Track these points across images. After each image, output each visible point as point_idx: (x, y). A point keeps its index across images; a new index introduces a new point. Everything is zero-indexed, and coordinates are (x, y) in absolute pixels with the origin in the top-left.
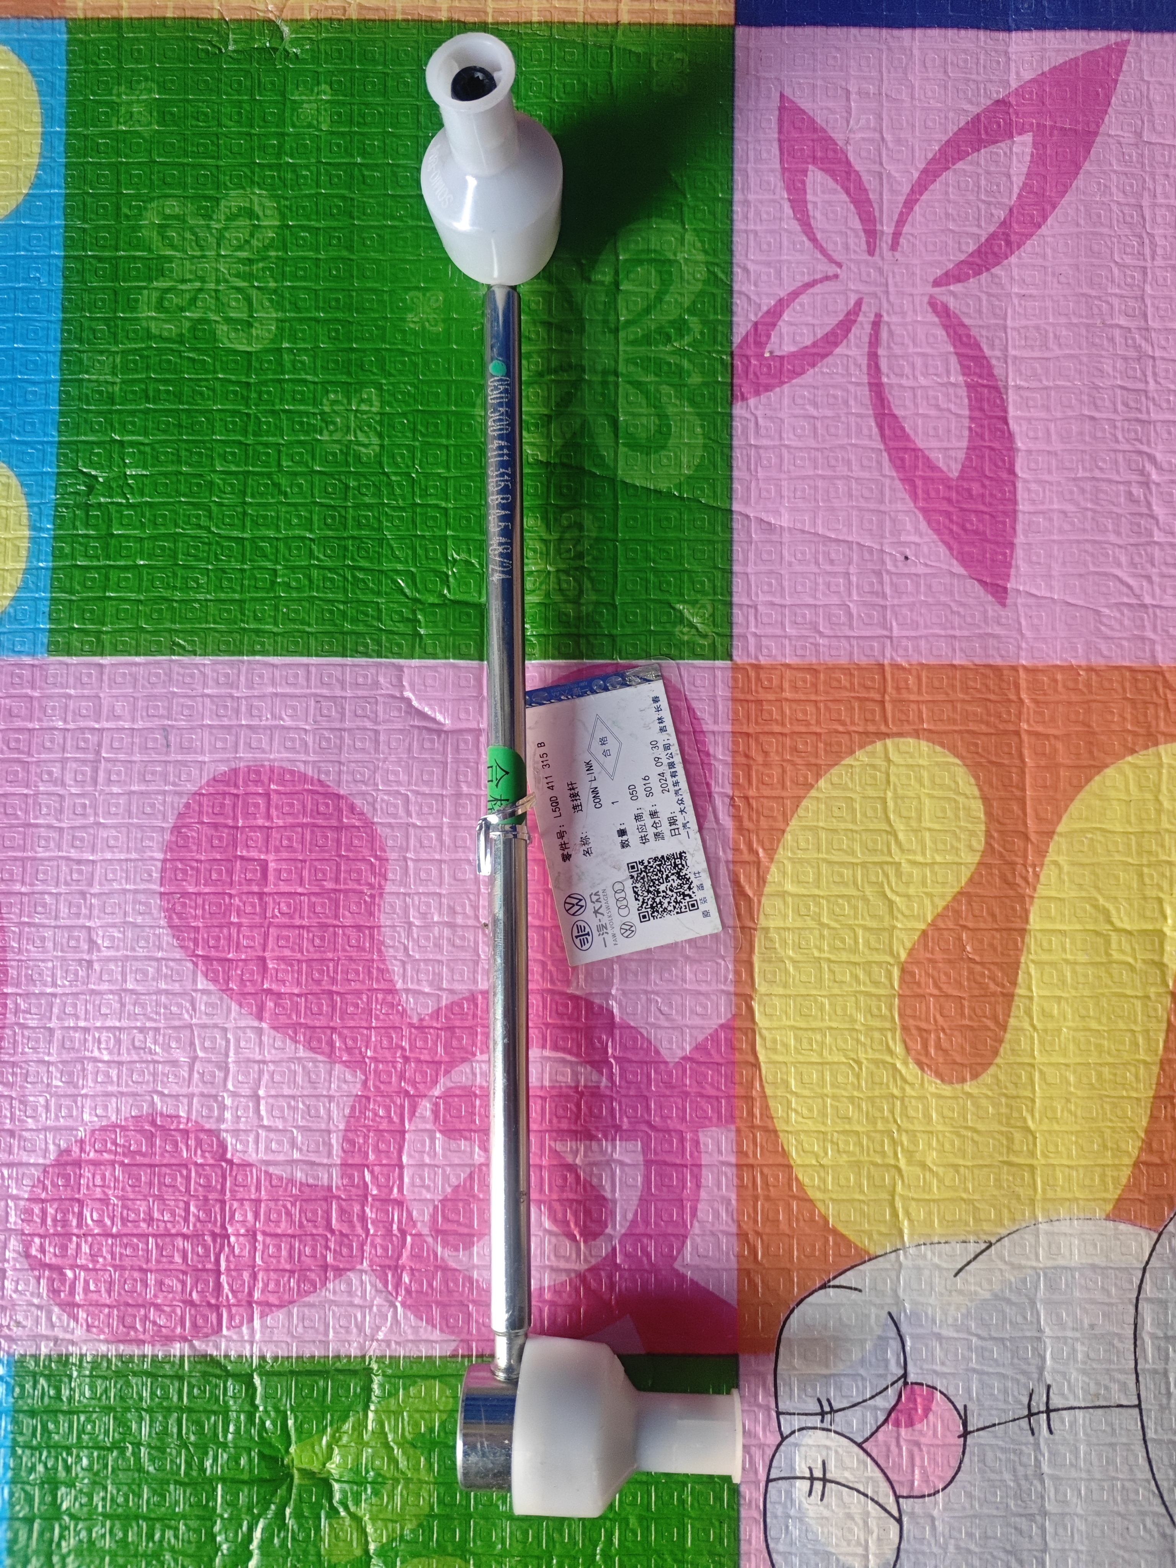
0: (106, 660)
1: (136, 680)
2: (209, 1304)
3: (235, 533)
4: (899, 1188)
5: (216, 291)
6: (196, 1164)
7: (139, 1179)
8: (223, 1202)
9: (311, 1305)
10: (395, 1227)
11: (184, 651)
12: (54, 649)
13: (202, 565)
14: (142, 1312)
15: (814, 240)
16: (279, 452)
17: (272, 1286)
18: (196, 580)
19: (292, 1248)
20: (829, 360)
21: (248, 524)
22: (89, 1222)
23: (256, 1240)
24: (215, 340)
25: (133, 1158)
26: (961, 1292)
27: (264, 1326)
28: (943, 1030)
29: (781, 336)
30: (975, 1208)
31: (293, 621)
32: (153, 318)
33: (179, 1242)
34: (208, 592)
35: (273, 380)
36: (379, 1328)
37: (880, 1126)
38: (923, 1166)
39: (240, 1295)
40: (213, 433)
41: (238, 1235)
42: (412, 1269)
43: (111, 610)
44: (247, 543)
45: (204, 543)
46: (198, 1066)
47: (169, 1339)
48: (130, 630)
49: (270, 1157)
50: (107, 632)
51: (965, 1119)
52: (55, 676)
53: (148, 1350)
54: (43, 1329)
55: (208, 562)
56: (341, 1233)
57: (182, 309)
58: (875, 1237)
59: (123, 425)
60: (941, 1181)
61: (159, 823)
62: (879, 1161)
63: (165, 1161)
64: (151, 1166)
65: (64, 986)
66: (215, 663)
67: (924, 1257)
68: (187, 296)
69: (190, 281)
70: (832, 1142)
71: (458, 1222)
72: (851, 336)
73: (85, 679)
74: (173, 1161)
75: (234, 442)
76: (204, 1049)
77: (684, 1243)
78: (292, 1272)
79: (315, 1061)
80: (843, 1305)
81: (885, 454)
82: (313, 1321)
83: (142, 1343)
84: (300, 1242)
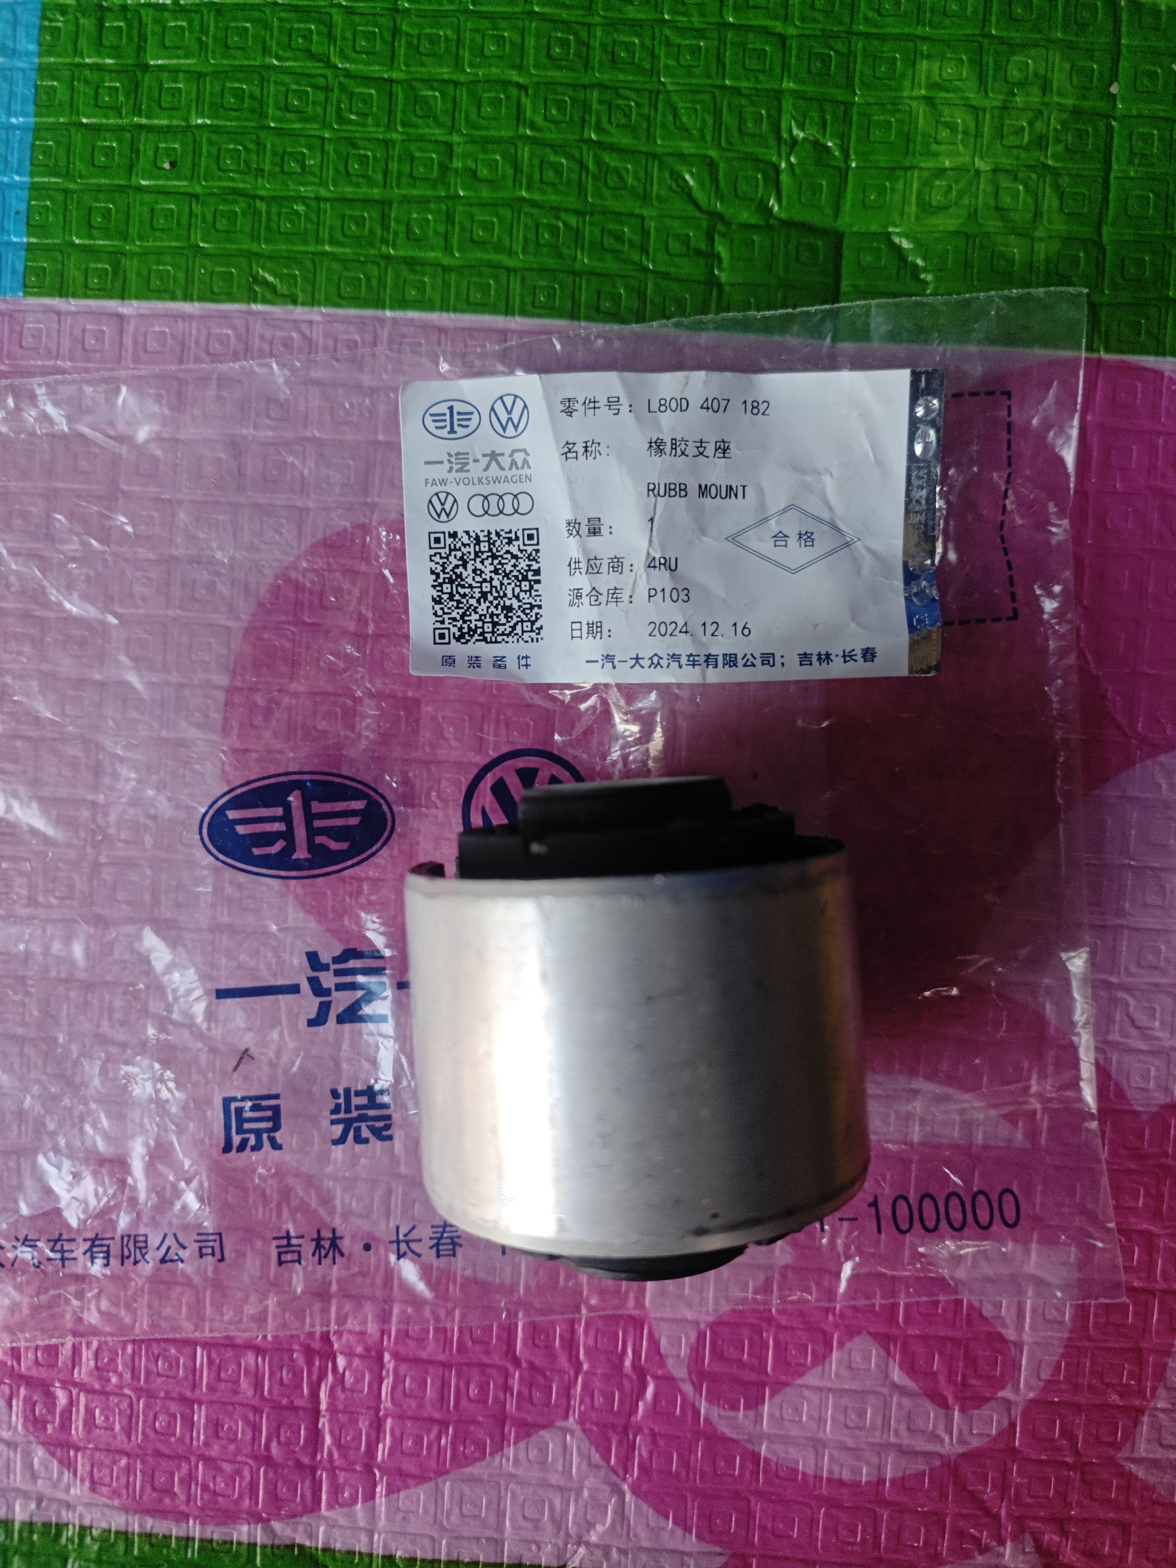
0: (129, 308)
1: (183, 347)
2: (299, 1465)
3: (375, 70)
9: (473, 1480)
10: (628, 1363)
11: (273, 295)
12: (36, 283)
13: (313, 128)
14: (185, 1468)
17: (408, 1444)
18: (301, 160)
19: (444, 1384)
21: (401, 52)
23: (381, 1365)
27: (393, 1510)
31: (482, 244)
33: (249, 1359)
34: (323, 183)
36: (591, 1526)
39: (351, 1454)
41: (350, 1355)
42: (653, 1434)
43: (139, 211)
44: (398, 90)
45: (315, 87)
47: (230, 1517)
48: (176, 252)
50: (133, 255)
52: (37, 335)
53: (196, 1530)
54: (18, 1479)
55: (325, 125)
56: (532, 1366)
61: (220, 619)
66: (330, 320)
71: (740, 1363)
73: (91, 342)
77: (1136, 1423)
78: (444, 1424)
82: (477, 1505)
83: (184, 1517)
84: (459, 1375)
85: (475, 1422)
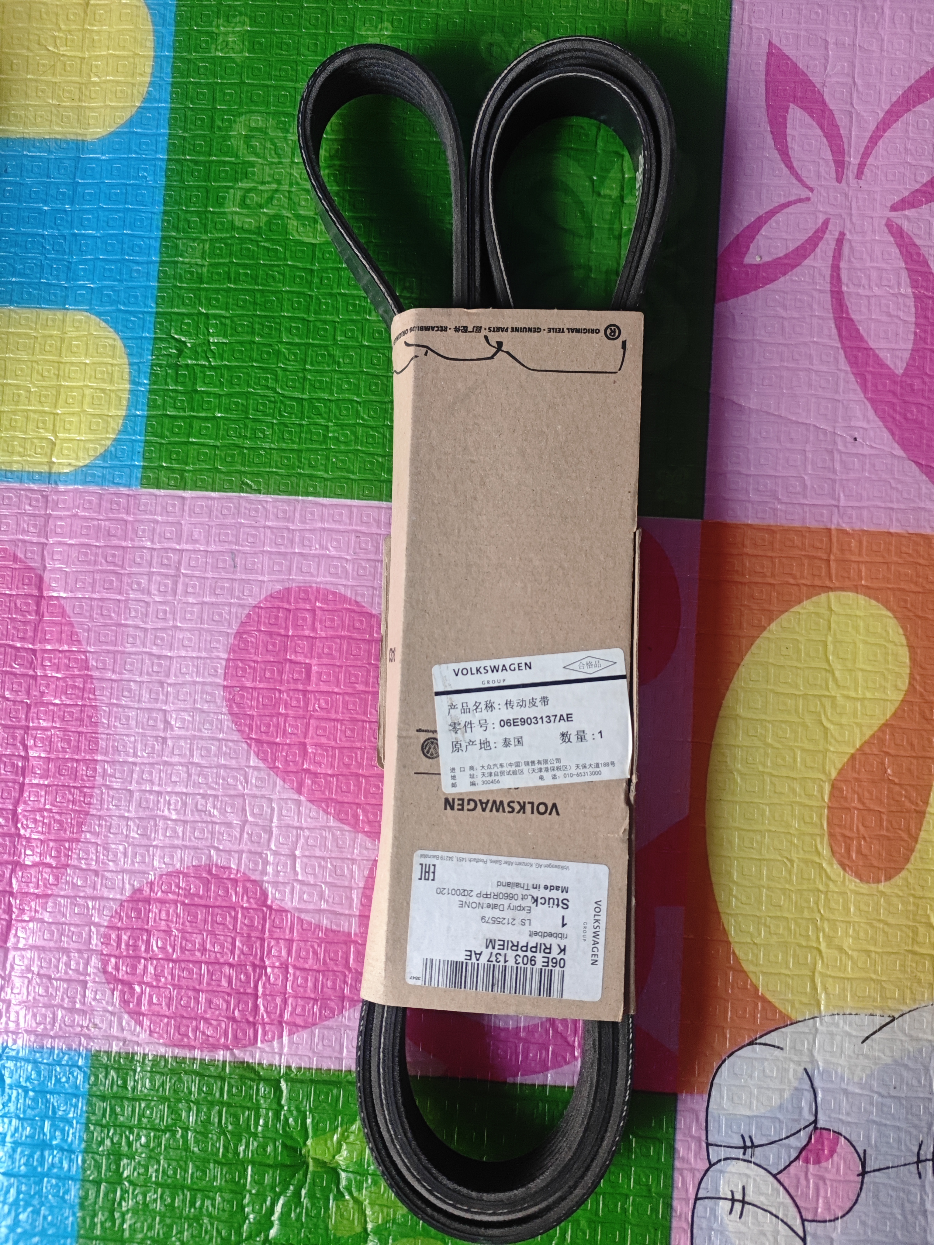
0: (187, 494)
1: (211, 511)
2: (248, 1022)
3: (296, 394)
4: (819, 966)
5: (289, 192)
6: (242, 907)
7: (196, 917)
8: (263, 940)
9: (331, 1028)
11: (251, 490)
12: (146, 482)
13: (269, 419)
14: (194, 1023)
15: (790, 167)
16: (335, 328)
17: (299, 1010)
18: (263, 432)
19: (316, 980)
20: (798, 270)
21: (307, 387)
22: (155, 948)
23: (287, 972)
24: (287, 233)
25: (192, 899)
26: (867, 1057)
27: (291, 1042)
28: (864, 838)
29: (758, 248)
30: (883, 988)
31: (340, 469)
32: (236, 213)
33: (226, 969)
34: (272, 442)
35: (333, 269)
37: (806, 914)
38: (841, 949)
39: (273, 1016)
40: (282, 310)
41: (273, 967)
43: (192, 452)
44: (305, 403)
45: (270, 401)
46: (247, 828)
47: (215, 1047)
48: (208, 470)
49: (303, 906)
50: (189, 471)
51: (878, 914)
52: (146, 505)
53: (197, 1054)
54: (115, 1031)
55: (274, 418)
56: (357, 971)
57: (261, 206)
58: (797, 1005)
59: (209, 300)
60: (854, 963)
61: (224, 629)
62: (804, 944)
63: (218, 904)
64: (206, 906)
65: (143, 757)
66: (276, 501)
67: (837, 1025)
68: (266, 195)
69: (268, 183)
70: (765, 925)
72: (818, 250)
73: (170, 509)
74: (224, 904)
75: (298, 318)
76: (253, 814)
78: (316, 1000)
79: (342, 830)
80: (766, 1059)
81: (841, 352)
82: (330, 1040)
83: (192, 1048)
84: (323, 976)
85: (330, 999)
